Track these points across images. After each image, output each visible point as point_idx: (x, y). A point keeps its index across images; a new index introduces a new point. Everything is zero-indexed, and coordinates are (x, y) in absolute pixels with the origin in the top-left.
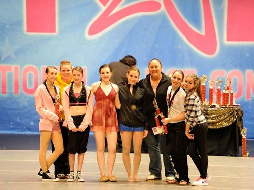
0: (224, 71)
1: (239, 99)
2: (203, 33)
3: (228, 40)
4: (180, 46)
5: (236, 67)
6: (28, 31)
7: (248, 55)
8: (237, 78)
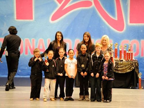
0: (128, 40)
1: (137, 56)
2: (116, 19)
3: (131, 22)
4: (103, 27)
5: (135, 38)
6: (17, 19)
7: (142, 31)
8: (136, 44)
